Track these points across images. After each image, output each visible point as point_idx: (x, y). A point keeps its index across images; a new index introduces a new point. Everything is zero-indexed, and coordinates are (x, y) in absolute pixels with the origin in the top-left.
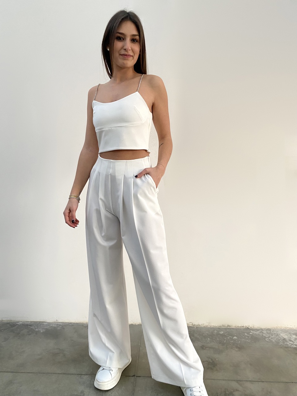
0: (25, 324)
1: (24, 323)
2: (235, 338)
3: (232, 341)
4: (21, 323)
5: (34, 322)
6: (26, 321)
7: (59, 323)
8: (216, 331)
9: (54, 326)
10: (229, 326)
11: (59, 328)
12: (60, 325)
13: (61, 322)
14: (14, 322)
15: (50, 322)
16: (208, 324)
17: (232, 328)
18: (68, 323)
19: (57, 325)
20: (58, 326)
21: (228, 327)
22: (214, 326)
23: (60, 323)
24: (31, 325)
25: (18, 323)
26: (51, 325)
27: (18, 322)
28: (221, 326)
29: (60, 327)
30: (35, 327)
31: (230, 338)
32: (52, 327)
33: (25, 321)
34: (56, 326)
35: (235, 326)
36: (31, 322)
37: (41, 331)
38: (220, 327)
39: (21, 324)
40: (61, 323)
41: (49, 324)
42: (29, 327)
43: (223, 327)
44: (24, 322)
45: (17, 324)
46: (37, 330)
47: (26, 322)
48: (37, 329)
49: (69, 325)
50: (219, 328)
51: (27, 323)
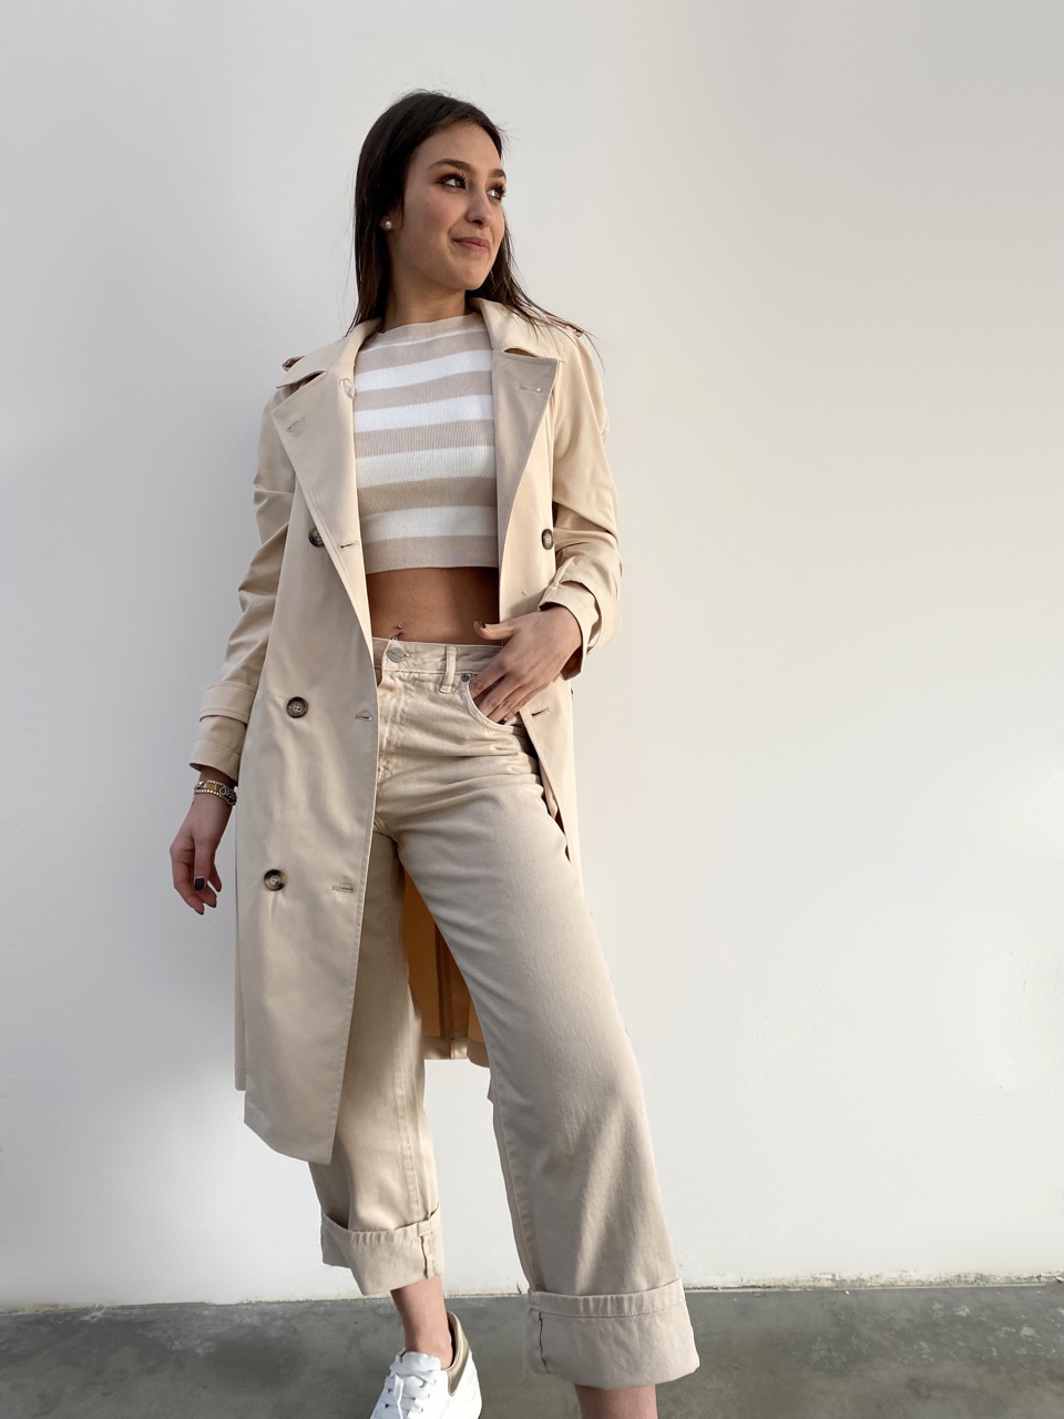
0: (119, 1318)
1: (117, 1314)
2: (1026, 1331)
3: (1024, 1351)
4: (99, 1314)
5: (158, 1305)
6: (120, 1304)
7: (268, 1303)
8: (938, 1301)
9: (248, 1320)
10: (981, 1277)
11: (273, 1333)
12: (274, 1317)
13: (276, 1299)
14: (67, 1314)
15: (227, 1302)
16: (896, 1275)
17: (999, 1289)
18: (307, 1305)
19: (263, 1314)
20: (267, 1319)
21: (982, 1284)
22: (923, 1283)
23: (272, 1307)
24: (145, 1324)
25: (87, 1318)
26: (237, 1319)
27: (86, 1311)
28: (949, 1277)
29: (279, 1323)
30: (165, 1332)
31: (1007, 1333)
32: (241, 1326)
33: (114, 1305)
34: (256, 1320)
35: (1007, 1278)
36: (143, 1307)
37: (199, 1351)
38: (948, 1286)
39: (100, 1320)
40: (279, 1303)
41: (225, 1311)
42: (139, 1331)
43: (962, 1285)
44: (114, 1308)
45: (84, 1324)
46: (177, 1345)
47: (122, 1308)
48: (177, 1343)
49: (315, 1314)
50: (946, 1291)
51: (127, 1312)
